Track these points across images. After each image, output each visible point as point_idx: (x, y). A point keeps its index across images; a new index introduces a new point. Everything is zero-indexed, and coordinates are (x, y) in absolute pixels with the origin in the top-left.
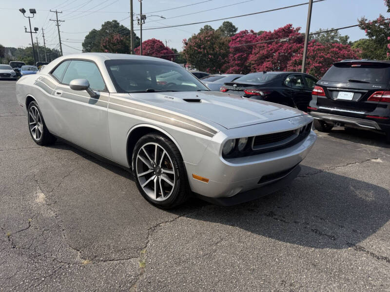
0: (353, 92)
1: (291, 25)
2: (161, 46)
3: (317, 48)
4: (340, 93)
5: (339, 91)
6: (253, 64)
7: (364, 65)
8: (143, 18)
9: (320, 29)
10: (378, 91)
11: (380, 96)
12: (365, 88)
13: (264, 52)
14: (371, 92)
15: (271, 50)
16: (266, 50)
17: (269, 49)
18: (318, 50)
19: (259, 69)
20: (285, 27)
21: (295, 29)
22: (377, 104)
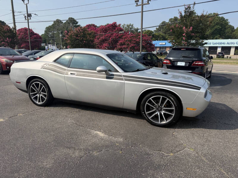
0: (184, 62)
1: (116, 23)
2: (32, 32)
3: (131, 35)
4: (178, 63)
5: (178, 62)
6: (97, 45)
7: (187, 49)
8: (29, 15)
9: (130, 24)
10: (196, 61)
11: (197, 63)
12: (190, 60)
13: (103, 37)
14: (193, 61)
15: (107, 36)
16: (104, 36)
17: (106, 36)
18: (132, 37)
19: (101, 48)
20: (113, 24)
21: (118, 25)
22: (196, 67)
